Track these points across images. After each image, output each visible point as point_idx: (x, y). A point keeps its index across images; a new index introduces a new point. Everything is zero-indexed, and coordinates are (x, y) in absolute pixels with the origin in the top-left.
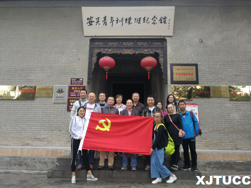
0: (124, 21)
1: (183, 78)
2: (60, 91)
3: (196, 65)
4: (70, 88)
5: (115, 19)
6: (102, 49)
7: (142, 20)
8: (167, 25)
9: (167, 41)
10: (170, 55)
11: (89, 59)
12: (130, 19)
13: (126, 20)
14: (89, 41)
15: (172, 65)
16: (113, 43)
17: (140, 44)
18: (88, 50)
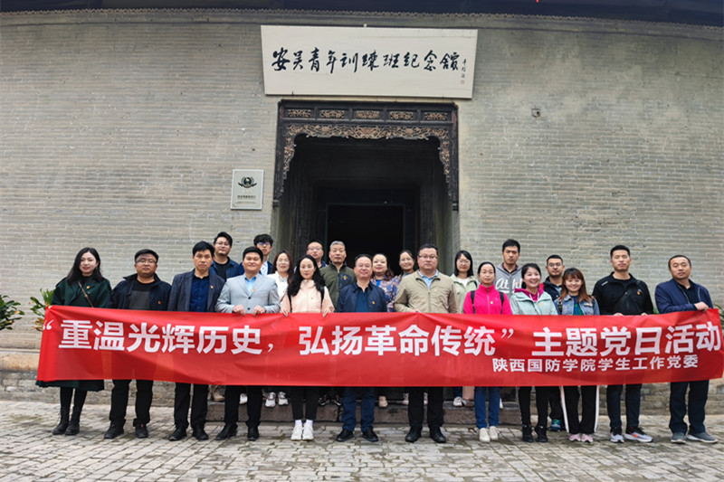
0: (360, 61)
5: (339, 56)
6: (306, 126)
7: (401, 60)
8: (458, 72)
9: (460, 110)
10: (464, 144)
11: (277, 149)
12: (374, 56)
13: (365, 57)
14: (276, 106)
16: (333, 112)
17: (396, 116)
18: (275, 129)
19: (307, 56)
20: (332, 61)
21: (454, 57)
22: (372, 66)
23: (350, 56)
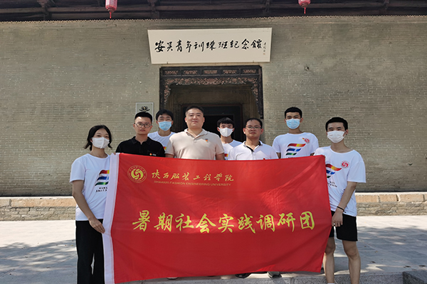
0: (205, 46)
5: (193, 44)
6: (176, 79)
7: (229, 44)
8: (262, 49)
9: (263, 68)
11: (160, 91)
12: (213, 43)
14: (159, 71)
16: (191, 71)
17: (227, 72)
18: (158, 82)
19: (175, 44)
20: (189, 46)
21: (259, 42)
22: (212, 48)
23: (199, 43)
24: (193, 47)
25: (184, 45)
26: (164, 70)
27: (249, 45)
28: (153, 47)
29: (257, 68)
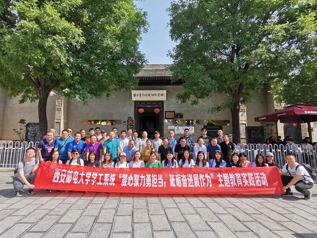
0: (147, 95)
1: (169, 117)
2: (124, 122)
3: (174, 112)
4: (128, 121)
5: (144, 95)
6: (139, 106)
7: (154, 95)
8: (164, 96)
9: (164, 102)
11: (134, 109)
12: (150, 94)
15: (165, 112)
17: (154, 103)
18: (134, 106)
19: (139, 95)
20: (143, 95)
21: (163, 94)
22: (149, 96)
23: (146, 94)
24: (144, 96)
25: (141, 95)
26: (135, 102)
27: (160, 95)
28: (133, 95)
29: (162, 102)
